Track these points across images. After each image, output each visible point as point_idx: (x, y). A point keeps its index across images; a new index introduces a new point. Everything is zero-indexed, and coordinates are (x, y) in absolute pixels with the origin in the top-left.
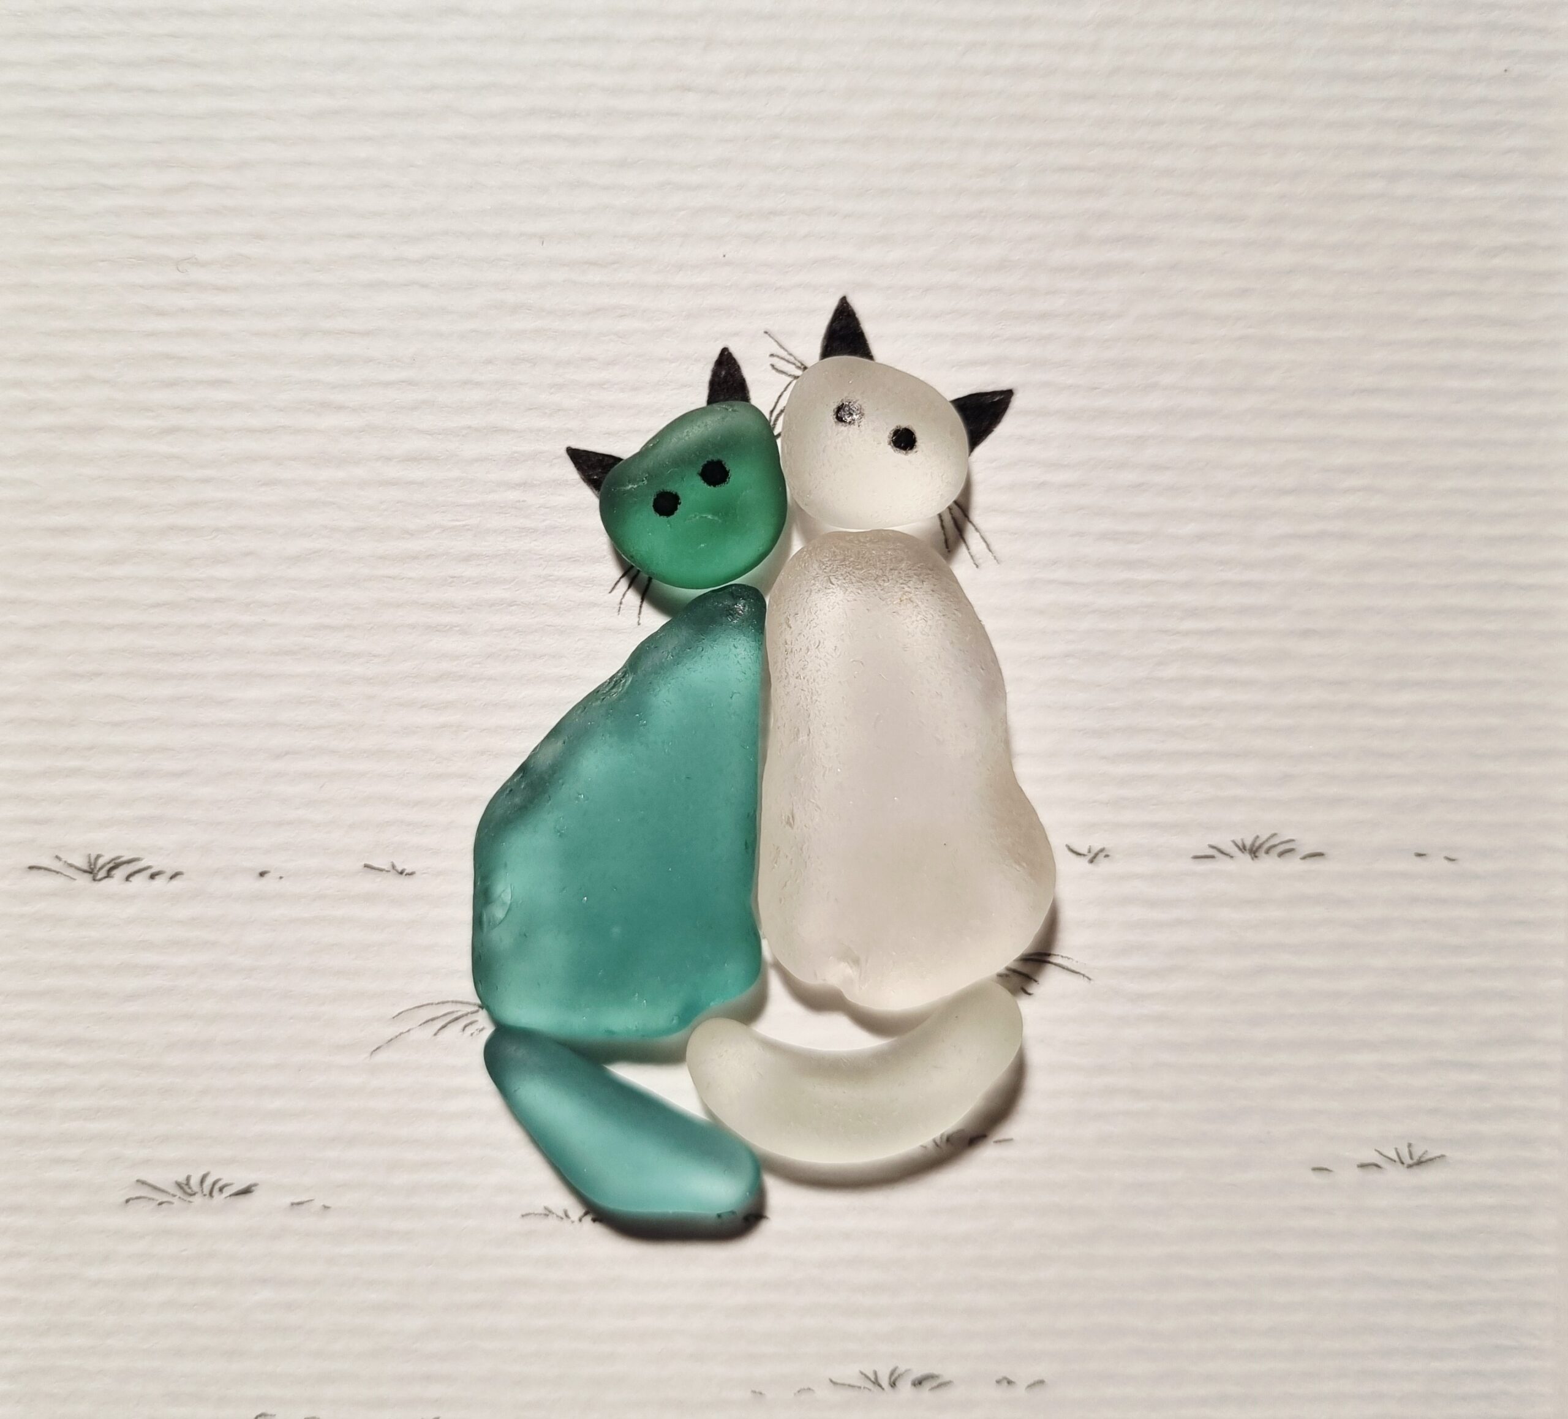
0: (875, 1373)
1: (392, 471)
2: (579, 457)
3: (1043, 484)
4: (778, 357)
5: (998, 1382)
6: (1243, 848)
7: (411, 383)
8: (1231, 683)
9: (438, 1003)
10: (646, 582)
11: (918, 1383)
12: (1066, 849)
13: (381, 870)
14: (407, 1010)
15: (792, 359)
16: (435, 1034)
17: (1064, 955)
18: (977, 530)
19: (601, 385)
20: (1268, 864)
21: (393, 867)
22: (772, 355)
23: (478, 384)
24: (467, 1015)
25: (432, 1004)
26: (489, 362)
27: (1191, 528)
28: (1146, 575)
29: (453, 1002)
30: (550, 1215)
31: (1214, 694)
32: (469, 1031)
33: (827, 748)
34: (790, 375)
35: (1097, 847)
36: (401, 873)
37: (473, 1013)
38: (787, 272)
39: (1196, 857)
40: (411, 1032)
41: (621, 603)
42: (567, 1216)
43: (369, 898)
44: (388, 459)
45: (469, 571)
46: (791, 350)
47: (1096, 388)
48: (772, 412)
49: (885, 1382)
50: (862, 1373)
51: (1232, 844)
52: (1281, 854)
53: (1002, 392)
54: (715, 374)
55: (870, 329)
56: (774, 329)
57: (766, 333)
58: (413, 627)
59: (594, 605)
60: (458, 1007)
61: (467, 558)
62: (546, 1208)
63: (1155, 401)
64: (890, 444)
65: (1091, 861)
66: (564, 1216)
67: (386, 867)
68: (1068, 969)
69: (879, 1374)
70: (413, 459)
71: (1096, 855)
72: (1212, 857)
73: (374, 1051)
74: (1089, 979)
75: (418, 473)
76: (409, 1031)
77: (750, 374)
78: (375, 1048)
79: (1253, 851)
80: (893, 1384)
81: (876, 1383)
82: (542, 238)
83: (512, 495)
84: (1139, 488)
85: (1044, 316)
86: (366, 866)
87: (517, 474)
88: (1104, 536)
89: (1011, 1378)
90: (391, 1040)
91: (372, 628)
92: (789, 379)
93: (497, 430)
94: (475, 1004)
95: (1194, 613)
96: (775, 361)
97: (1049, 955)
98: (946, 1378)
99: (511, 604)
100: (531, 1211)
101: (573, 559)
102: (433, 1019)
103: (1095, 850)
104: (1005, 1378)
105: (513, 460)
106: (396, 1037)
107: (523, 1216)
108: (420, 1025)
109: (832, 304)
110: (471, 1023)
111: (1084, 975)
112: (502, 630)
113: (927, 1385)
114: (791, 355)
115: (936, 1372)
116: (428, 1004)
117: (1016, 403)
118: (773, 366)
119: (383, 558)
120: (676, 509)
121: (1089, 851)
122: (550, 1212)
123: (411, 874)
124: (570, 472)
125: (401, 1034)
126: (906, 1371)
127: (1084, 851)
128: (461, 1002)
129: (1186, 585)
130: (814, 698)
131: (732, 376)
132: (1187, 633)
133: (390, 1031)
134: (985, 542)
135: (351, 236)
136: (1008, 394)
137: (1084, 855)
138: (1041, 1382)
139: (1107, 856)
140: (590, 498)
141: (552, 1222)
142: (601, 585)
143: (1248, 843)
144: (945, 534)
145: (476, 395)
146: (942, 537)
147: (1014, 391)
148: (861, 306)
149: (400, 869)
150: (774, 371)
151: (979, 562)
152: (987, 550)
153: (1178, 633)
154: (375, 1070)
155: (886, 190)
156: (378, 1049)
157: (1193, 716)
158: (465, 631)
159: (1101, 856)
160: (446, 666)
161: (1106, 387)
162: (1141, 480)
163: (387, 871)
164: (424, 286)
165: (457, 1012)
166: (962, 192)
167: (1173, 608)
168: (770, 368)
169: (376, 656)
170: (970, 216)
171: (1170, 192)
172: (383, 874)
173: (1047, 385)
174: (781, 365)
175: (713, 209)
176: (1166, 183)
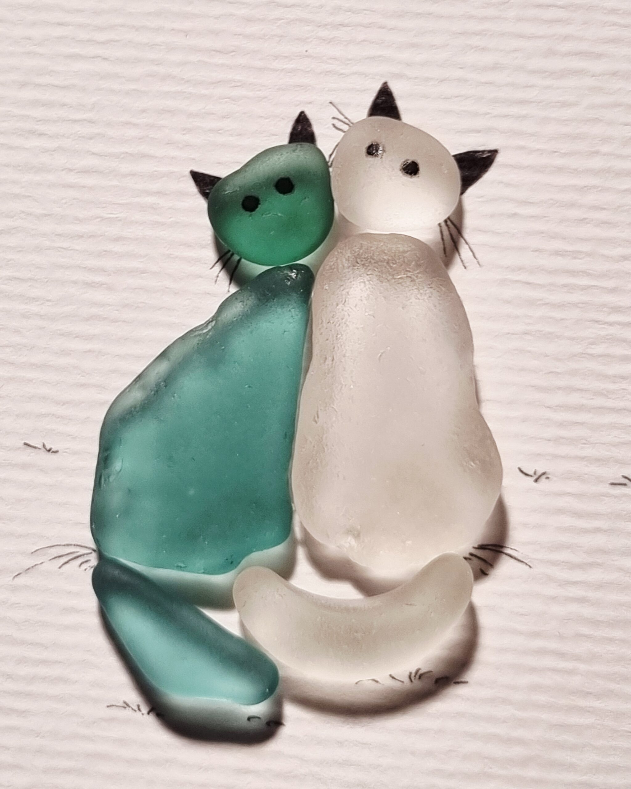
1: (72, 178)
2: (198, 178)
3: (515, 215)
4: (338, 119)
7: (91, 122)
9: (64, 545)
10: (235, 263)
12: (518, 470)
13: (35, 448)
14: (41, 549)
15: (346, 121)
16: (60, 568)
17: (512, 547)
18: (467, 243)
19: (217, 131)
21: (44, 446)
22: (334, 118)
23: (135, 125)
24: (84, 555)
25: (60, 545)
26: (144, 111)
27: (618, 251)
28: (584, 281)
29: (74, 545)
30: (127, 708)
32: (84, 566)
33: (344, 370)
34: (344, 132)
35: (540, 471)
36: (49, 451)
37: (87, 554)
38: (348, 64)
39: (612, 484)
40: (43, 564)
41: (218, 276)
42: (139, 710)
43: (24, 466)
44: (71, 170)
45: (117, 248)
46: (347, 115)
47: (555, 152)
48: (331, 155)
53: (490, 151)
54: (294, 128)
55: (401, 104)
56: (335, 101)
57: (331, 103)
58: (75, 283)
59: (199, 276)
60: (78, 549)
61: (117, 239)
62: (125, 702)
63: (596, 163)
64: (401, 170)
65: (536, 481)
66: (137, 709)
67: (40, 446)
68: (515, 559)
70: (86, 171)
71: (540, 476)
72: (625, 485)
73: (16, 576)
74: (530, 567)
75: (90, 181)
76: (42, 563)
77: (317, 129)
78: (16, 574)
82: (186, 33)
83: (150, 200)
84: (583, 221)
85: (522, 102)
86: (26, 444)
87: (155, 186)
88: (557, 253)
90: (29, 569)
91: (47, 282)
92: (344, 134)
93: (144, 156)
94: (89, 548)
96: (336, 122)
97: (502, 547)
99: (143, 272)
100: (114, 704)
101: (187, 245)
102: (59, 557)
103: (539, 473)
105: (154, 176)
106: (33, 567)
107: (108, 706)
108: (50, 560)
109: (377, 87)
110: (87, 561)
111: (526, 564)
112: (136, 289)
114: (346, 118)
116: (57, 545)
117: (499, 159)
118: (334, 125)
119: (59, 235)
120: (257, 207)
121: (535, 473)
122: (128, 705)
123: (56, 452)
124: (191, 187)
125: (36, 565)
127: (531, 473)
128: (81, 547)
129: (613, 290)
130: (339, 336)
131: (306, 130)
132: (611, 324)
133: (30, 562)
134: (472, 251)
135: (59, 24)
136: (494, 152)
137: (531, 476)
139: (548, 478)
140: (202, 204)
141: (128, 712)
142: (206, 263)
144: (444, 244)
145: (133, 132)
146: (442, 246)
147: (499, 151)
148: (396, 89)
149: (48, 448)
150: (334, 129)
151: (466, 265)
152: (472, 257)
153: (606, 323)
154: (15, 589)
155: (419, 14)
156: (19, 574)
157: (615, 383)
158: (110, 288)
159: (543, 478)
160: (95, 310)
161: (563, 151)
162: (585, 216)
163: (40, 449)
164: (105, 59)
165: (77, 552)
166: (471, 17)
167: (604, 305)
168: (332, 126)
169: (48, 301)
170: (476, 34)
171: (614, 24)
172: (36, 450)
173: (522, 148)
174: (339, 124)
175: (301, 20)
176: (613, 18)
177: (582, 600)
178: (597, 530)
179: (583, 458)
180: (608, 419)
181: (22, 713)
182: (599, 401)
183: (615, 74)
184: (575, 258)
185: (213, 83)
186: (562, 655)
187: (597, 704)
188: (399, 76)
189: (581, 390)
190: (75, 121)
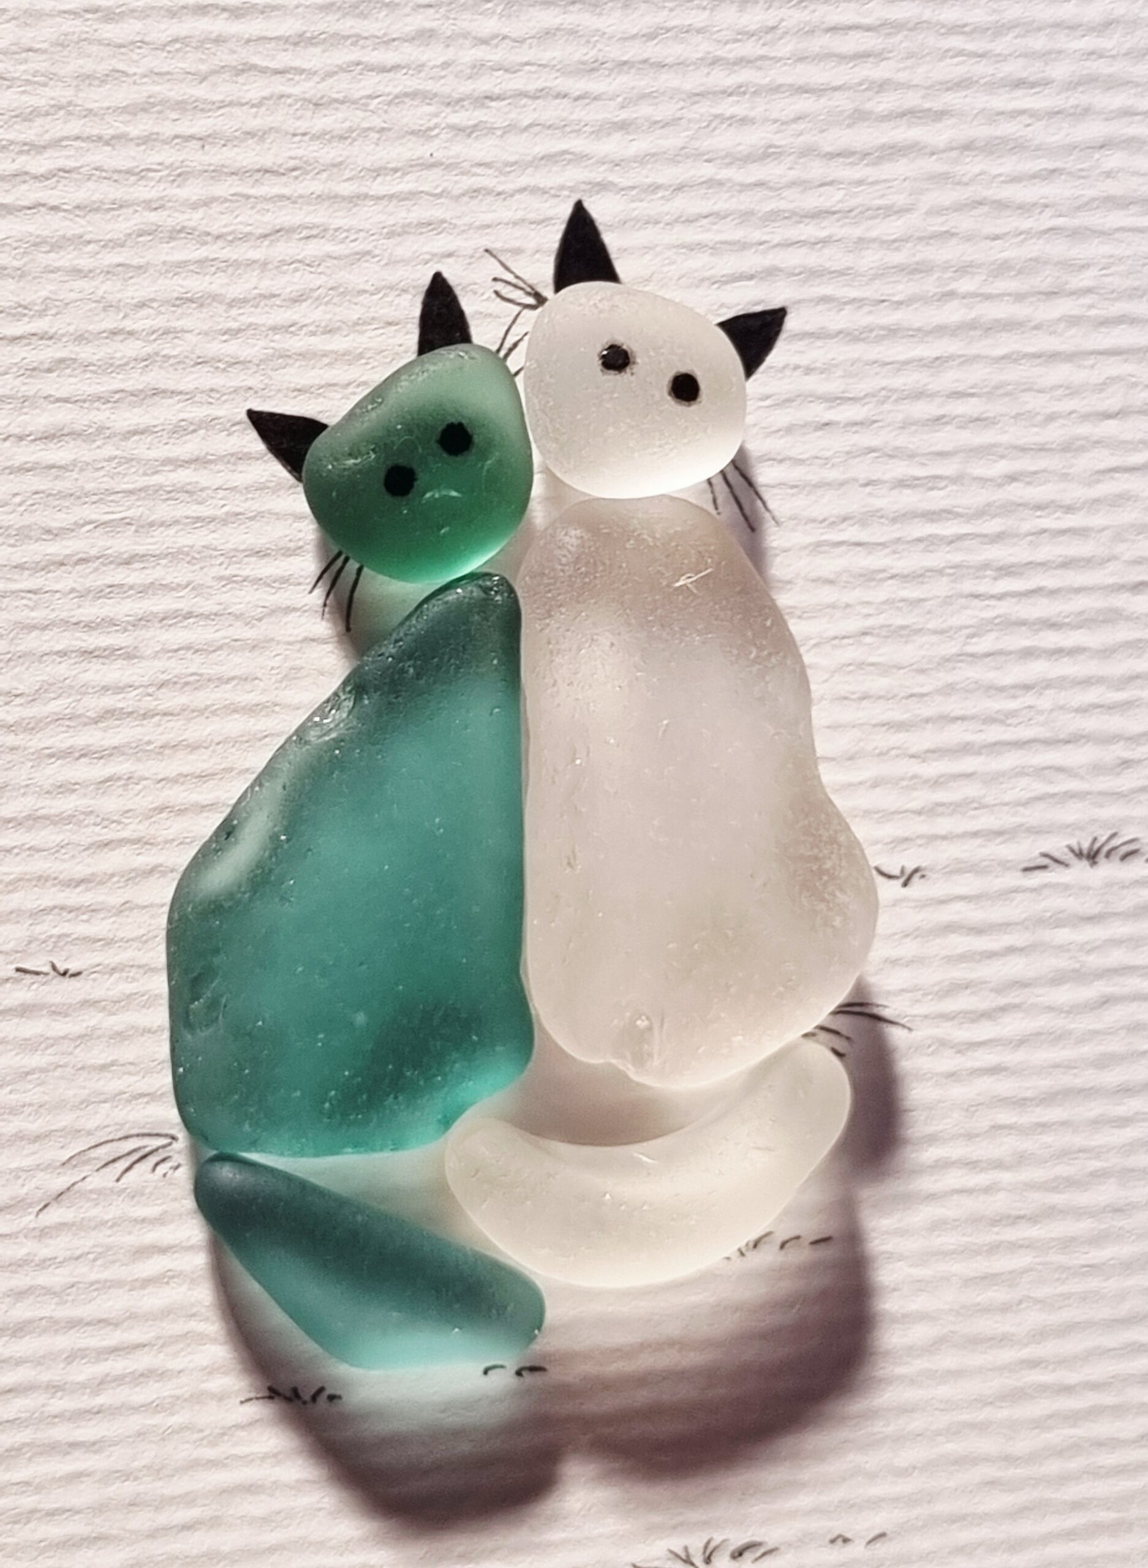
0: (686, 1549)
1: (25, 454)
3: (827, 424)
4: (503, 280)
5: (833, 1541)
6: (1079, 855)
7: (45, 337)
8: (1058, 652)
9: (120, 1139)
11: (738, 1554)
12: (875, 872)
13: (37, 973)
14: (80, 1153)
15: (521, 284)
16: (118, 1180)
17: (879, 1003)
19: (286, 329)
20: (1106, 870)
21: (54, 968)
22: (495, 279)
23: (131, 334)
24: (157, 1150)
25: (112, 1141)
26: (142, 305)
27: (1002, 467)
28: (952, 528)
29: (138, 1135)
30: (276, 1397)
31: (1038, 669)
32: (162, 1169)
34: (519, 304)
35: (910, 866)
36: (64, 974)
37: (164, 1147)
38: (509, 172)
39: (1026, 870)
40: (88, 1179)
42: (296, 1395)
43: (25, 1011)
44: (20, 438)
45: (132, 576)
46: (518, 272)
47: (883, 301)
49: (698, 1560)
50: (671, 1552)
51: (1066, 850)
52: (1124, 857)
53: (774, 312)
55: (612, 240)
56: (494, 247)
57: (487, 251)
58: (62, 654)
59: (289, 610)
60: (146, 1141)
61: (129, 561)
62: (270, 1389)
63: (953, 313)
65: (905, 884)
66: (292, 1396)
67: (47, 969)
68: (885, 1020)
69: (691, 1551)
70: (48, 437)
71: (911, 876)
73: (41, 1210)
74: (910, 1029)
75: (59, 454)
76: (84, 1178)
77: (468, 305)
78: (41, 1206)
79: (1092, 856)
80: (708, 1560)
81: (688, 1561)
82: (203, 140)
84: (940, 421)
85: (817, 215)
86: (18, 970)
87: (186, 449)
88: (902, 484)
89: (848, 1535)
90: (62, 1193)
91: (10, 660)
92: (518, 309)
93: (157, 393)
94: (165, 1136)
95: (1006, 571)
96: (499, 286)
97: (862, 1004)
98: (771, 1543)
99: (189, 615)
100: (251, 1395)
101: (260, 553)
102: (114, 1161)
103: (908, 872)
104: (839, 1536)
105: (180, 430)
106: (68, 1189)
107: (241, 1401)
108: (98, 1170)
109: (566, 211)
110: (164, 1160)
111: (903, 1026)
112: (176, 651)
113: (748, 1556)
114: (517, 277)
115: (757, 1539)
116: (107, 1142)
117: (790, 324)
118: (497, 293)
119: (20, 567)
121: (903, 872)
122: (275, 1392)
123: (77, 974)
124: (254, 443)
125: (73, 1184)
126: (724, 1541)
127: (897, 872)
128: (150, 1135)
129: (998, 538)
132: (1001, 597)
133: (61, 1182)
134: (762, 499)
136: (781, 313)
137: (898, 878)
138: (882, 1535)
139: (923, 876)
141: (278, 1405)
142: (299, 584)
143: (1086, 846)
144: (712, 492)
145: (132, 348)
146: (710, 496)
147: (789, 310)
148: (596, 210)
149: (62, 970)
150: (498, 300)
151: (755, 525)
152: (764, 510)
153: (992, 597)
154: (44, 1233)
155: (625, 63)
156: (46, 1206)
157: (1014, 697)
158: (130, 655)
159: (916, 879)
160: (109, 701)
161: (896, 299)
162: (941, 412)
163: (46, 974)
164: (55, 208)
165: (145, 1147)
166: (715, 61)
167: (986, 566)
168: (494, 296)
169: (17, 696)
170: (727, 93)
171: (960, 53)
172: (40, 978)
173: (825, 299)
174: (507, 291)
175: (414, 95)
176: (956, 42)
177: (995, 1070)
178: (1011, 950)
179: (975, 834)
180: (1009, 760)
181: (93, 1446)
182: (995, 733)
183: (968, 147)
184: (931, 489)
185: (265, 236)
186: (972, 1165)
187: (1034, 1232)
188: (602, 187)
189: (963, 718)
190: (15, 339)
